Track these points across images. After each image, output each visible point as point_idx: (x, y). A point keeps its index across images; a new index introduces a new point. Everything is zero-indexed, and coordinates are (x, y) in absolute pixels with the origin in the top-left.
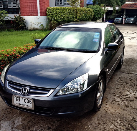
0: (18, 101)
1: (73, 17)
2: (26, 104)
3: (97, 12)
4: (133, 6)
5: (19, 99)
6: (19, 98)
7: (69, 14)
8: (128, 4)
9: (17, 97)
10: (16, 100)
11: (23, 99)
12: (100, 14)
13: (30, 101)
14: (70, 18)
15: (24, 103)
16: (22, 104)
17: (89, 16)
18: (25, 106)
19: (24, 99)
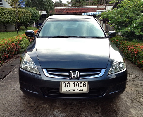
0: (68, 87)
1: (10, 19)
2: (79, 88)
3: (33, 14)
4: (62, 11)
5: (69, 85)
6: (70, 83)
7: (5, 14)
8: (57, 9)
9: (66, 83)
10: (65, 87)
11: (74, 84)
12: (36, 17)
13: (84, 84)
14: (6, 19)
15: (76, 88)
16: (73, 90)
17: (27, 18)
18: (78, 91)
19: (76, 83)
